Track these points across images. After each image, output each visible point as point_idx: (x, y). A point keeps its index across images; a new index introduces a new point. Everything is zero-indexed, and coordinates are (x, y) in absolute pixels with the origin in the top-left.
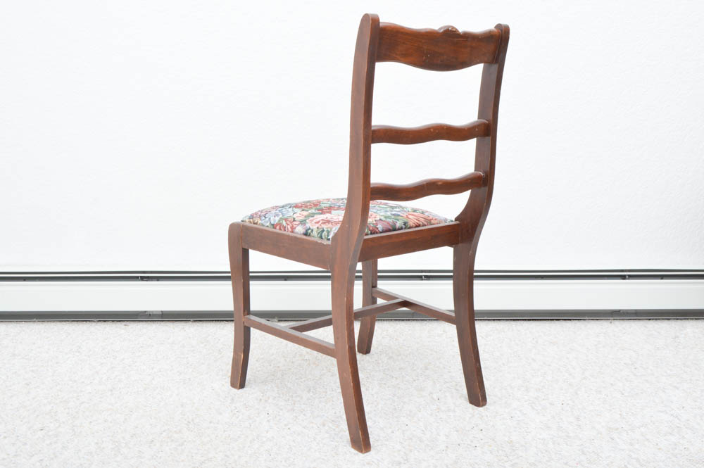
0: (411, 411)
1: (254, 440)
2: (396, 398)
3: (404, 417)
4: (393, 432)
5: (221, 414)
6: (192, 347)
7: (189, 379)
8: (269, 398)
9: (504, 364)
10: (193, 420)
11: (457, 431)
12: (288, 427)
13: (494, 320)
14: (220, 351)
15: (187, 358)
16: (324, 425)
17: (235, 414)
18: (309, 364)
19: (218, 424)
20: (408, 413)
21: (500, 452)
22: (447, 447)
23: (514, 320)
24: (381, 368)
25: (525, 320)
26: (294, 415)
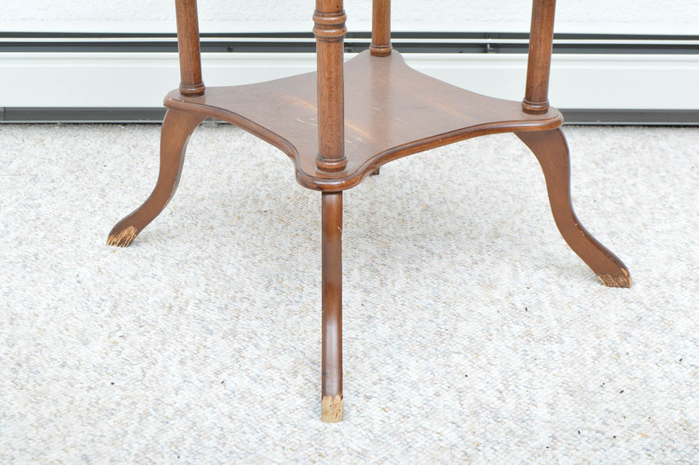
0: (471, 339)
1: (148, 414)
2: (440, 306)
3: (459, 353)
4: (437, 395)
5: (86, 343)
6: (53, 181)
7: (36, 256)
8: (187, 303)
9: (644, 225)
10: (28, 359)
11: (571, 393)
12: (223, 376)
13: (613, 126)
14: (103, 190)
15: (40, 205)
16: (295, 373)
17: (116, 343)
18: (271, 222)
19: (78, 368)
20: (466, 342)
21: (668, 452)
22: (553, 437)
23: (650, 126)
24: (410, 232)
25: (671, 126)
26: (236, 345)
